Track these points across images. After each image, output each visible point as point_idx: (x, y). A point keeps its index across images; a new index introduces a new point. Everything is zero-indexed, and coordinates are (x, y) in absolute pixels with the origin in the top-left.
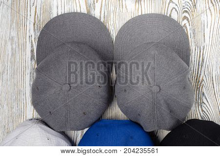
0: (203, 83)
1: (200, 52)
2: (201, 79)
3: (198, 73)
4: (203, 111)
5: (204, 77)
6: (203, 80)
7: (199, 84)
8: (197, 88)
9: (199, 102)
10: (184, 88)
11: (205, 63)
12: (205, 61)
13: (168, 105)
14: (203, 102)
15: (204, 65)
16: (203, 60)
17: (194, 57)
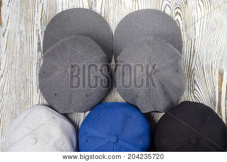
0: (195, 71)
1: (192, 43)
2: (192, 67)
3: (190, 63)
4: (194, 97)
5: (196, 66)
6: (194, 69)
7: (191, 72)
8: (189, 76)
9: (192, 88)
10: (177, 71)
11: (196, 53)
12: (196, 52)
13: (163, 86)
14: (195, 89)
15: (195, 55)
16: (194, 51)
17: (186, 48)
